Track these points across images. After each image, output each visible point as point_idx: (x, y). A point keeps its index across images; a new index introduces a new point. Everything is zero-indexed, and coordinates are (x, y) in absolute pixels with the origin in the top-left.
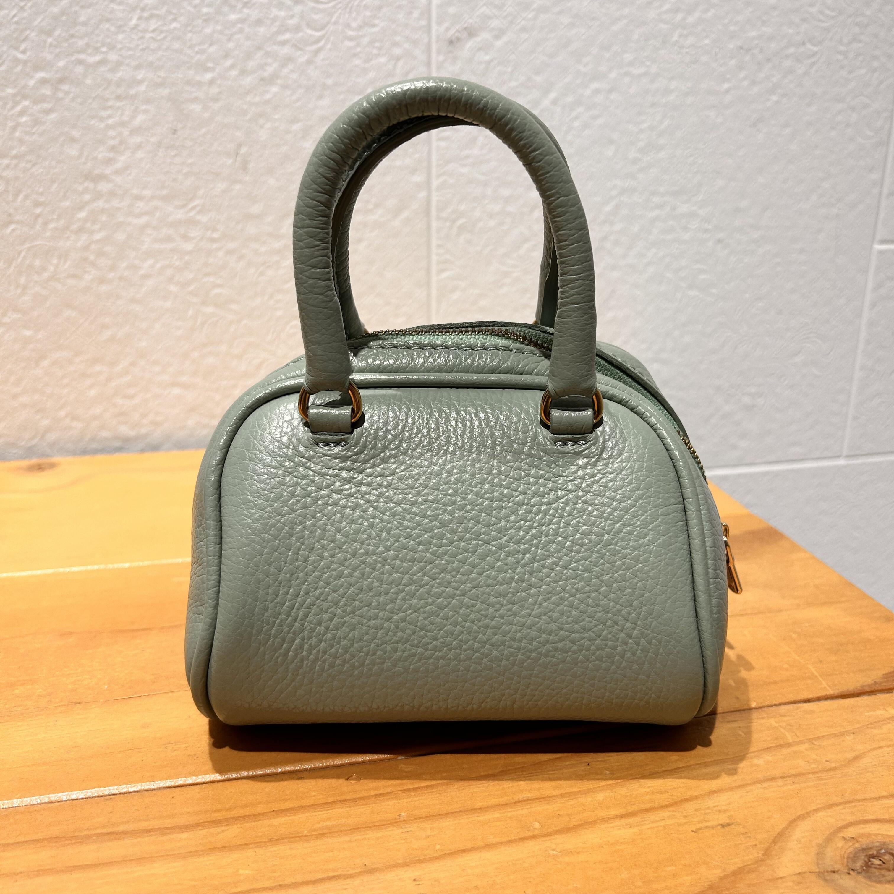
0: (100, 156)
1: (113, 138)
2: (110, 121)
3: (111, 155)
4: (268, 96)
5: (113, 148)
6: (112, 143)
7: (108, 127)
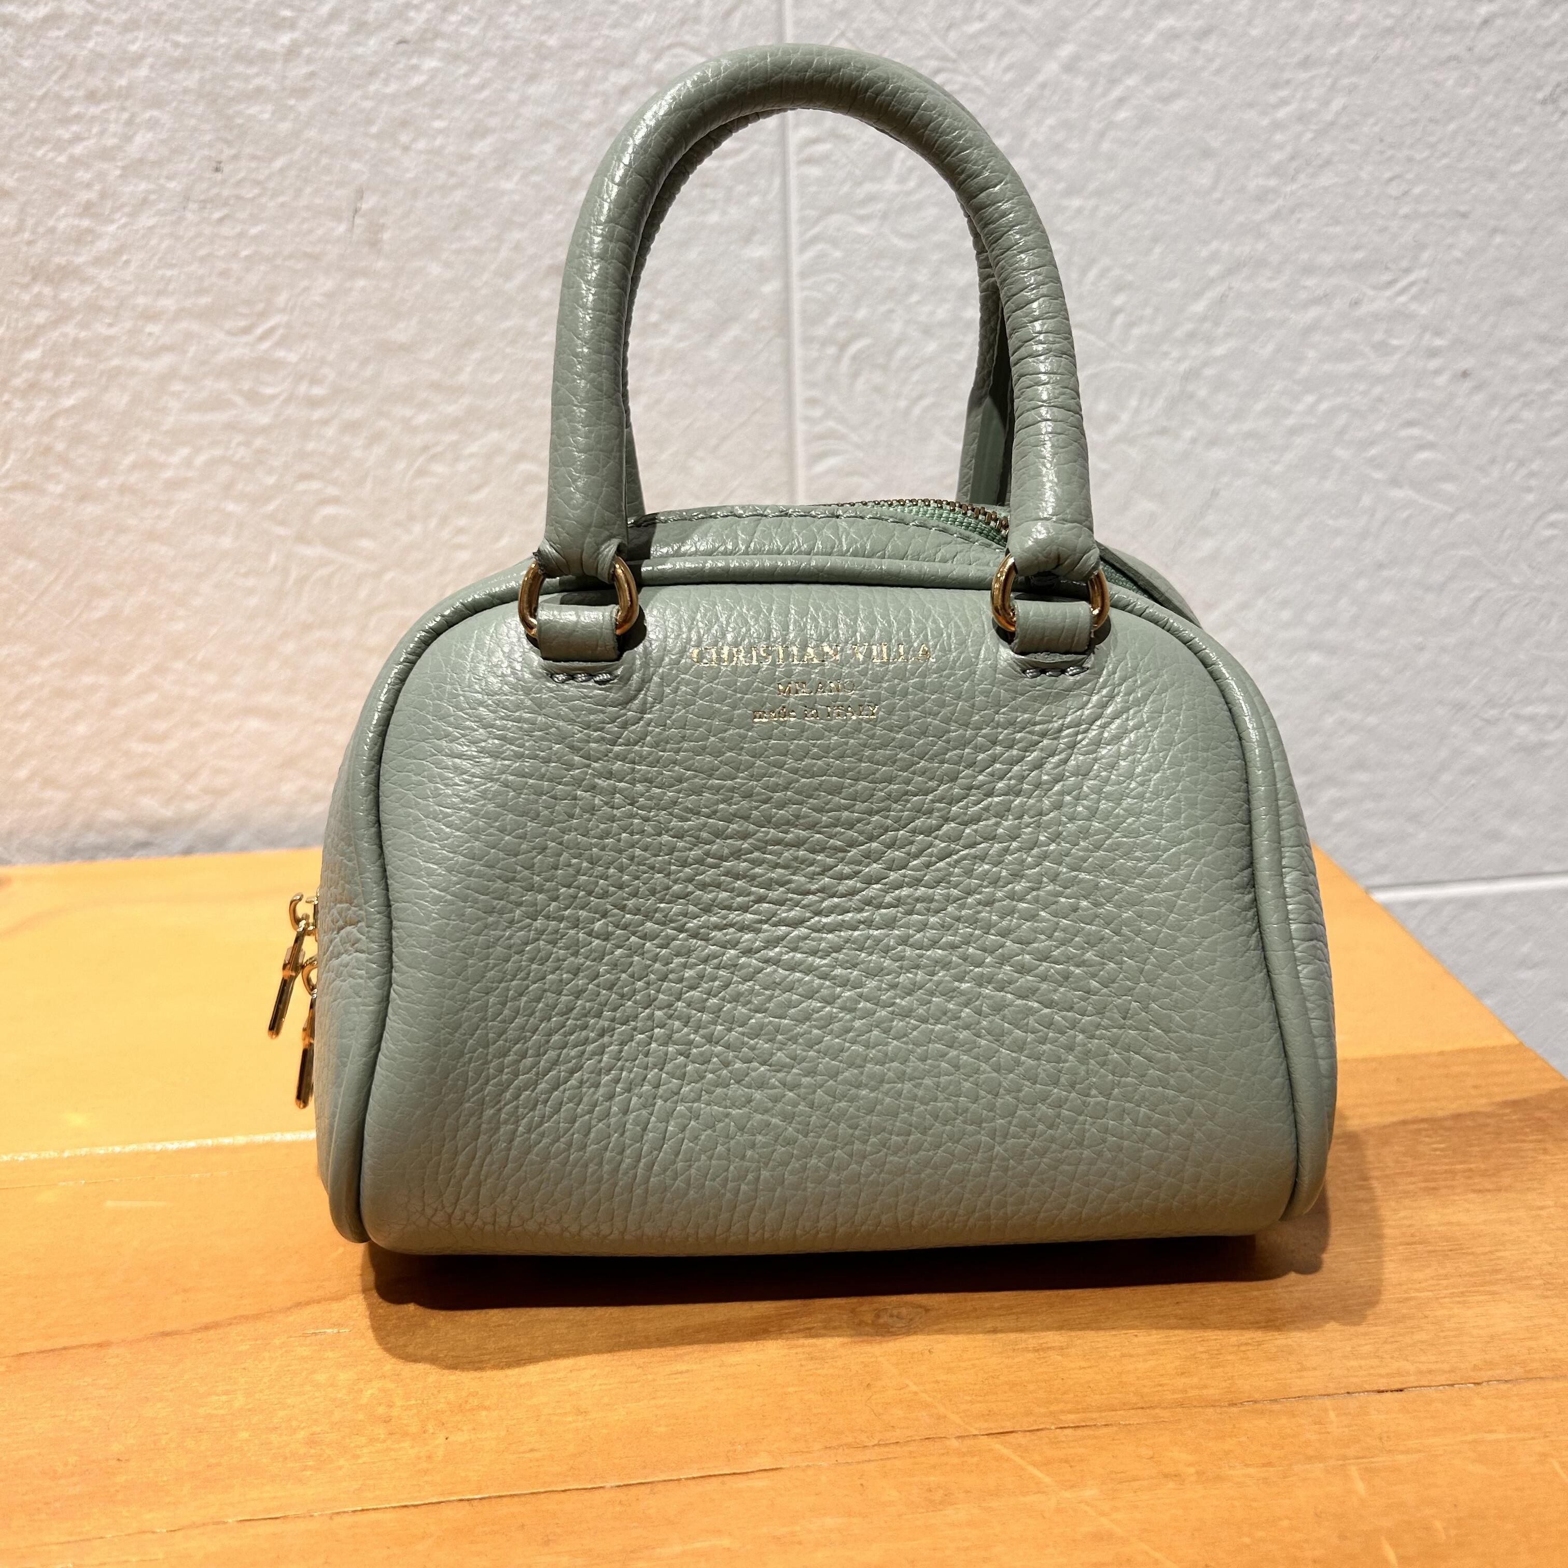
0: (62, 226)
1: (88, 186)
2: (78, 150)
3: (86, 223)
4: (417, 80)
5: (87, 209)
6: (85, 196)
7: (76, 162)
